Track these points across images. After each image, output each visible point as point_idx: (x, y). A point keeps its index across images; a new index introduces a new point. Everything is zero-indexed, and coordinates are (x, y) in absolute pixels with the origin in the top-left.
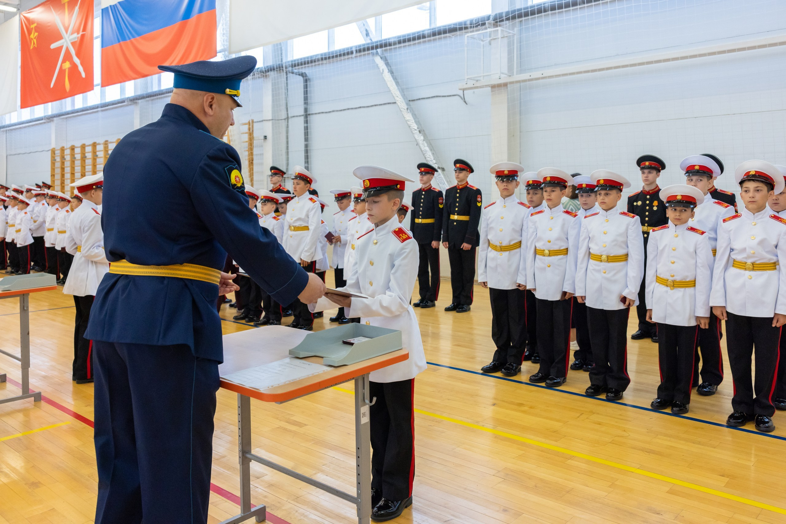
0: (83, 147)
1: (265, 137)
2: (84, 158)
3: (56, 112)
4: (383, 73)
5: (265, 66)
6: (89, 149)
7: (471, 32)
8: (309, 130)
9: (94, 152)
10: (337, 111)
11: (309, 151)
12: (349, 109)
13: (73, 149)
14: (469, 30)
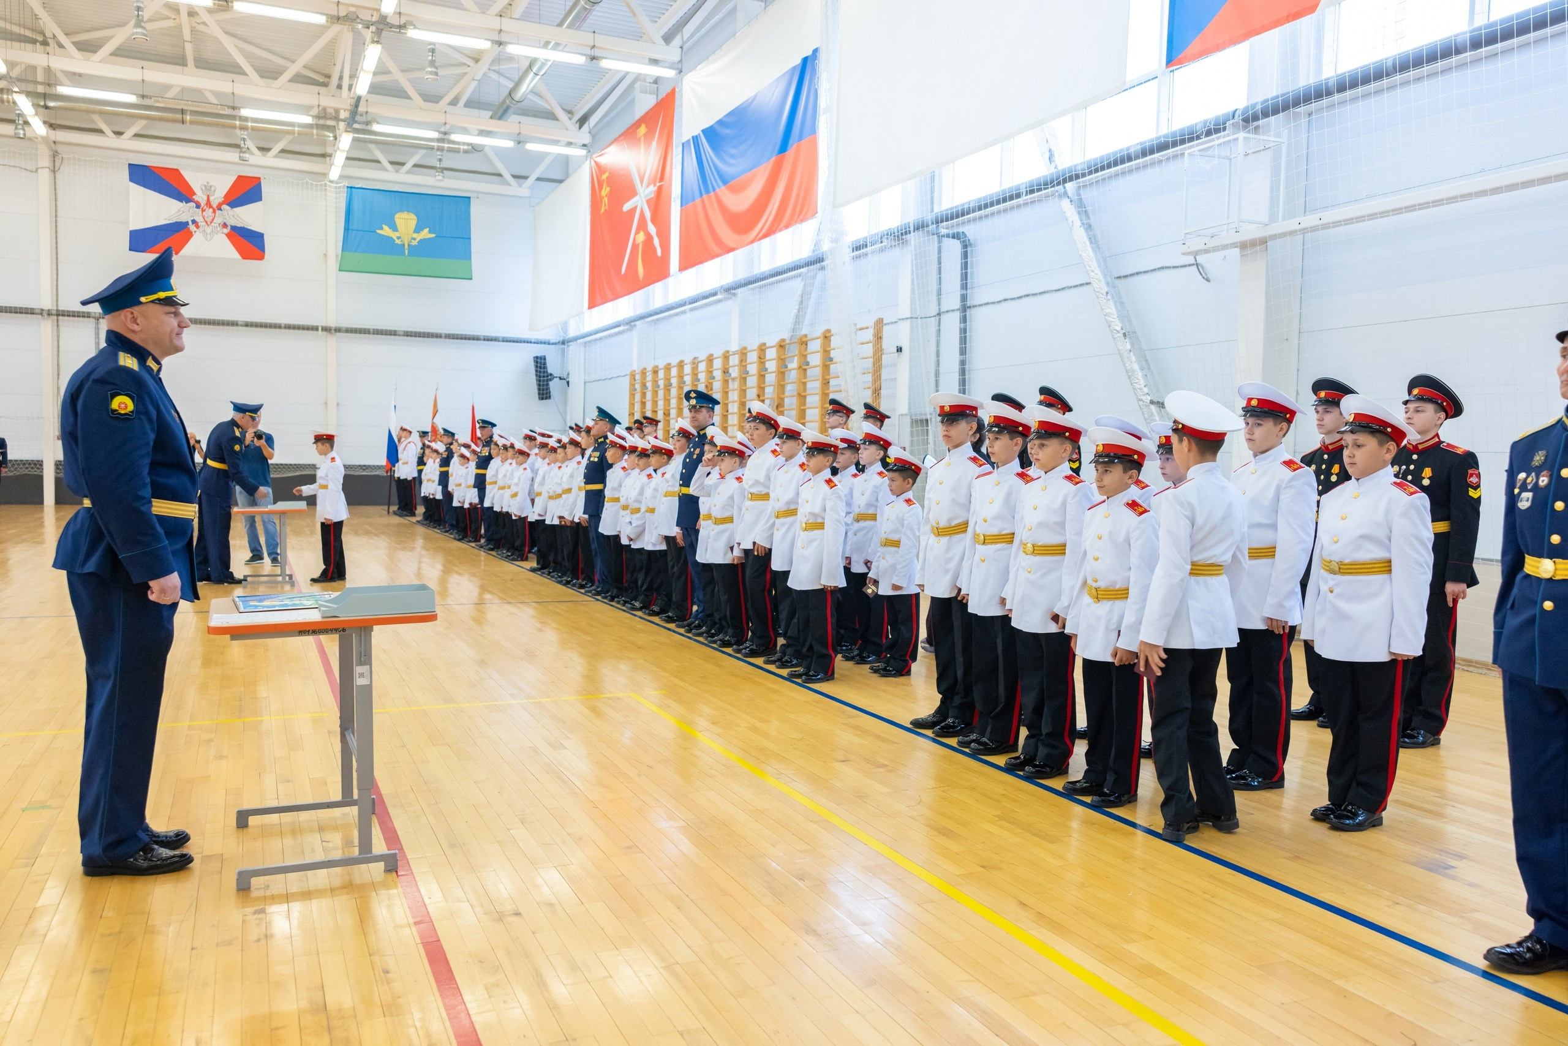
0: (668, 368)
1: (899, 350)
2: (668, 386)
3: (640, 311)
4: (1071, 229)
5: (903, 223)
6: (674, 372)
7: (1190, 148)
8: (968, 334)
9: (681, 377)
10: (1011, 299)
11: (967, 373)
12: (1028, 295)
13: (655, 372)
14: (1187, 145)
